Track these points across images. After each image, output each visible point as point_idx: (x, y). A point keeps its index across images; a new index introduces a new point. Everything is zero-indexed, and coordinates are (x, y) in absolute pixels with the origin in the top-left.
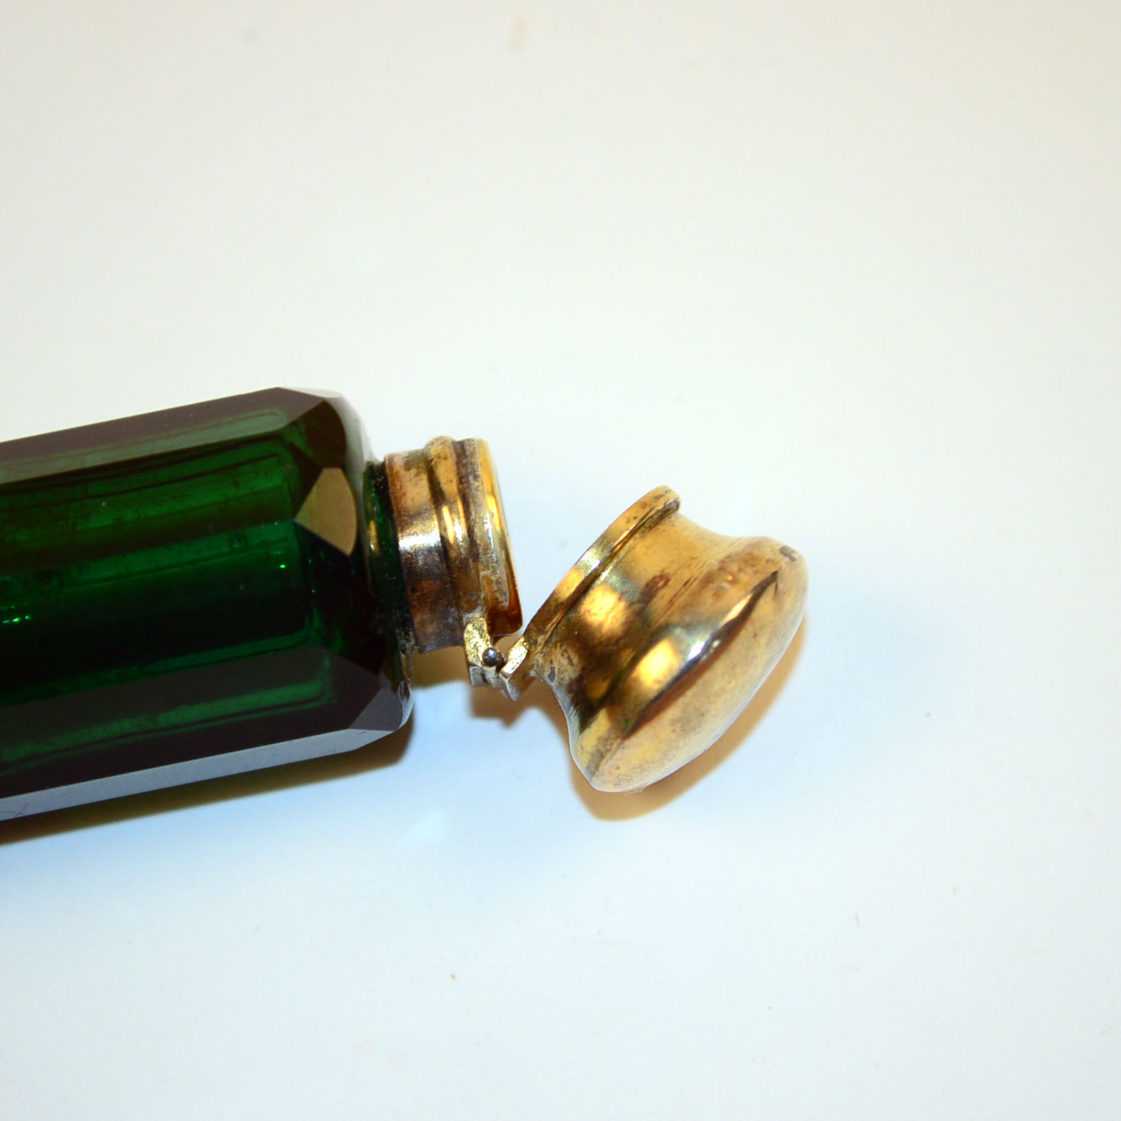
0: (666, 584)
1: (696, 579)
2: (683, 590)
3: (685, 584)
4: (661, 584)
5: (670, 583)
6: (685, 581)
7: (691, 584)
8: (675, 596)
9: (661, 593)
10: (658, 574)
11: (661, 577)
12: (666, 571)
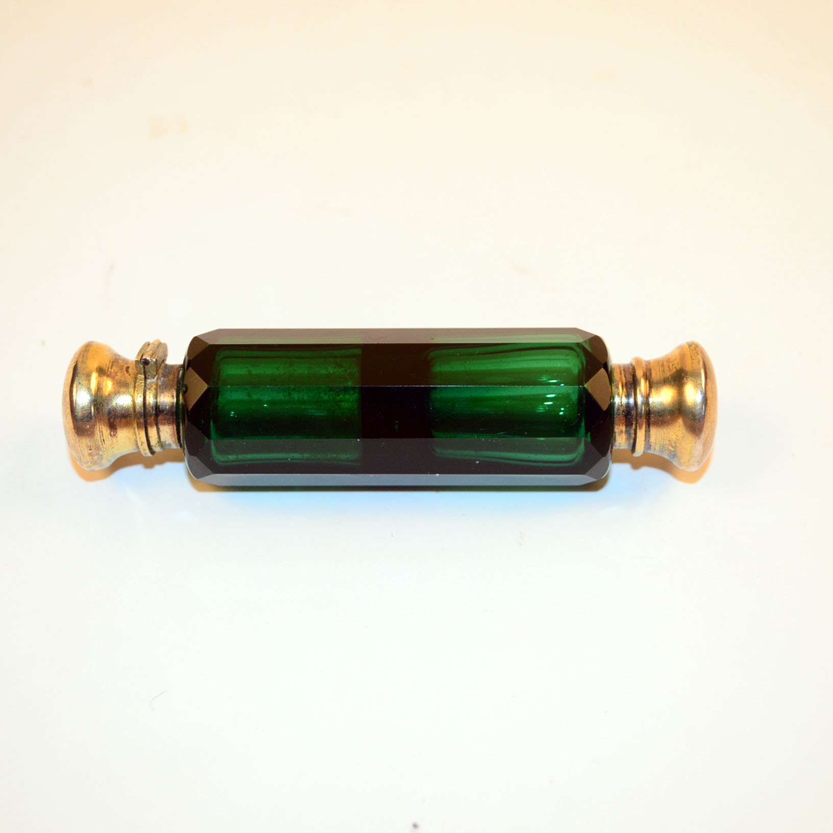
0: (111, 435)
1: (102, 445)
2: (102, 439)
3: (104, 440)
4: (112, 433)
5: (110, 436)
6: (105, 441)
7: (102, 442)
8: (103, 435)
9: (109, 431)
10: (117, 435)
11: (115, 435)
12: (115, 438)
